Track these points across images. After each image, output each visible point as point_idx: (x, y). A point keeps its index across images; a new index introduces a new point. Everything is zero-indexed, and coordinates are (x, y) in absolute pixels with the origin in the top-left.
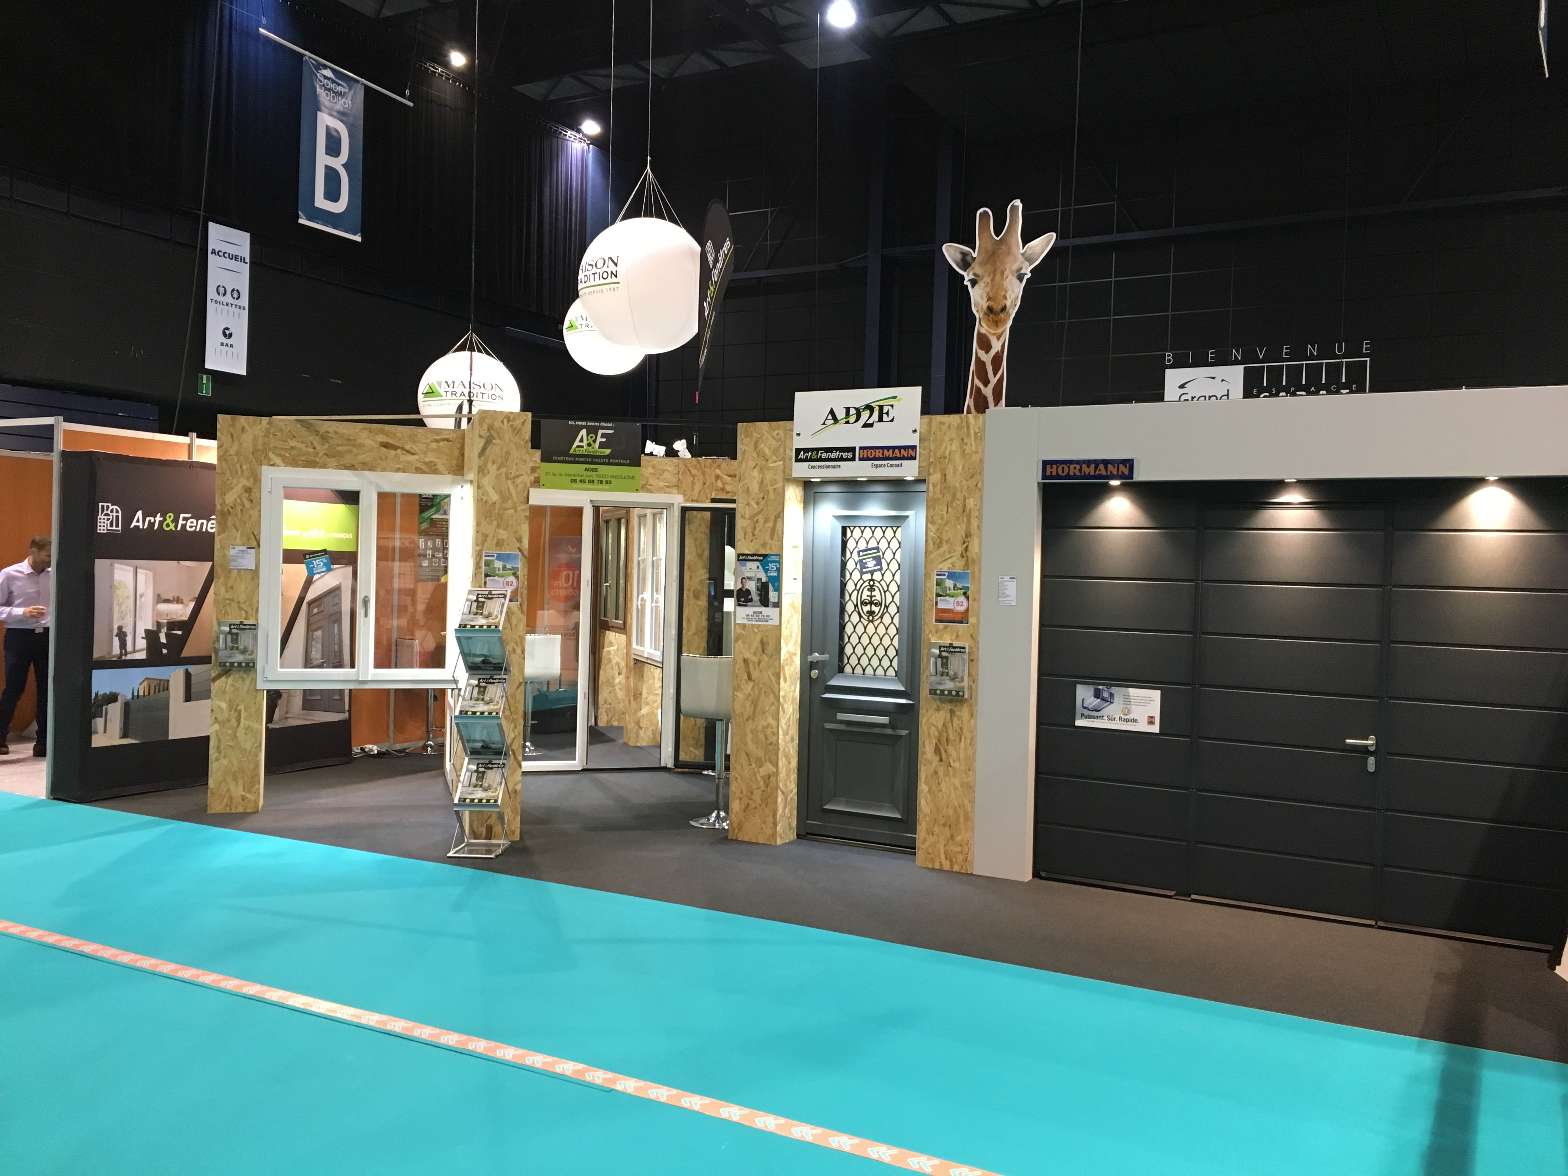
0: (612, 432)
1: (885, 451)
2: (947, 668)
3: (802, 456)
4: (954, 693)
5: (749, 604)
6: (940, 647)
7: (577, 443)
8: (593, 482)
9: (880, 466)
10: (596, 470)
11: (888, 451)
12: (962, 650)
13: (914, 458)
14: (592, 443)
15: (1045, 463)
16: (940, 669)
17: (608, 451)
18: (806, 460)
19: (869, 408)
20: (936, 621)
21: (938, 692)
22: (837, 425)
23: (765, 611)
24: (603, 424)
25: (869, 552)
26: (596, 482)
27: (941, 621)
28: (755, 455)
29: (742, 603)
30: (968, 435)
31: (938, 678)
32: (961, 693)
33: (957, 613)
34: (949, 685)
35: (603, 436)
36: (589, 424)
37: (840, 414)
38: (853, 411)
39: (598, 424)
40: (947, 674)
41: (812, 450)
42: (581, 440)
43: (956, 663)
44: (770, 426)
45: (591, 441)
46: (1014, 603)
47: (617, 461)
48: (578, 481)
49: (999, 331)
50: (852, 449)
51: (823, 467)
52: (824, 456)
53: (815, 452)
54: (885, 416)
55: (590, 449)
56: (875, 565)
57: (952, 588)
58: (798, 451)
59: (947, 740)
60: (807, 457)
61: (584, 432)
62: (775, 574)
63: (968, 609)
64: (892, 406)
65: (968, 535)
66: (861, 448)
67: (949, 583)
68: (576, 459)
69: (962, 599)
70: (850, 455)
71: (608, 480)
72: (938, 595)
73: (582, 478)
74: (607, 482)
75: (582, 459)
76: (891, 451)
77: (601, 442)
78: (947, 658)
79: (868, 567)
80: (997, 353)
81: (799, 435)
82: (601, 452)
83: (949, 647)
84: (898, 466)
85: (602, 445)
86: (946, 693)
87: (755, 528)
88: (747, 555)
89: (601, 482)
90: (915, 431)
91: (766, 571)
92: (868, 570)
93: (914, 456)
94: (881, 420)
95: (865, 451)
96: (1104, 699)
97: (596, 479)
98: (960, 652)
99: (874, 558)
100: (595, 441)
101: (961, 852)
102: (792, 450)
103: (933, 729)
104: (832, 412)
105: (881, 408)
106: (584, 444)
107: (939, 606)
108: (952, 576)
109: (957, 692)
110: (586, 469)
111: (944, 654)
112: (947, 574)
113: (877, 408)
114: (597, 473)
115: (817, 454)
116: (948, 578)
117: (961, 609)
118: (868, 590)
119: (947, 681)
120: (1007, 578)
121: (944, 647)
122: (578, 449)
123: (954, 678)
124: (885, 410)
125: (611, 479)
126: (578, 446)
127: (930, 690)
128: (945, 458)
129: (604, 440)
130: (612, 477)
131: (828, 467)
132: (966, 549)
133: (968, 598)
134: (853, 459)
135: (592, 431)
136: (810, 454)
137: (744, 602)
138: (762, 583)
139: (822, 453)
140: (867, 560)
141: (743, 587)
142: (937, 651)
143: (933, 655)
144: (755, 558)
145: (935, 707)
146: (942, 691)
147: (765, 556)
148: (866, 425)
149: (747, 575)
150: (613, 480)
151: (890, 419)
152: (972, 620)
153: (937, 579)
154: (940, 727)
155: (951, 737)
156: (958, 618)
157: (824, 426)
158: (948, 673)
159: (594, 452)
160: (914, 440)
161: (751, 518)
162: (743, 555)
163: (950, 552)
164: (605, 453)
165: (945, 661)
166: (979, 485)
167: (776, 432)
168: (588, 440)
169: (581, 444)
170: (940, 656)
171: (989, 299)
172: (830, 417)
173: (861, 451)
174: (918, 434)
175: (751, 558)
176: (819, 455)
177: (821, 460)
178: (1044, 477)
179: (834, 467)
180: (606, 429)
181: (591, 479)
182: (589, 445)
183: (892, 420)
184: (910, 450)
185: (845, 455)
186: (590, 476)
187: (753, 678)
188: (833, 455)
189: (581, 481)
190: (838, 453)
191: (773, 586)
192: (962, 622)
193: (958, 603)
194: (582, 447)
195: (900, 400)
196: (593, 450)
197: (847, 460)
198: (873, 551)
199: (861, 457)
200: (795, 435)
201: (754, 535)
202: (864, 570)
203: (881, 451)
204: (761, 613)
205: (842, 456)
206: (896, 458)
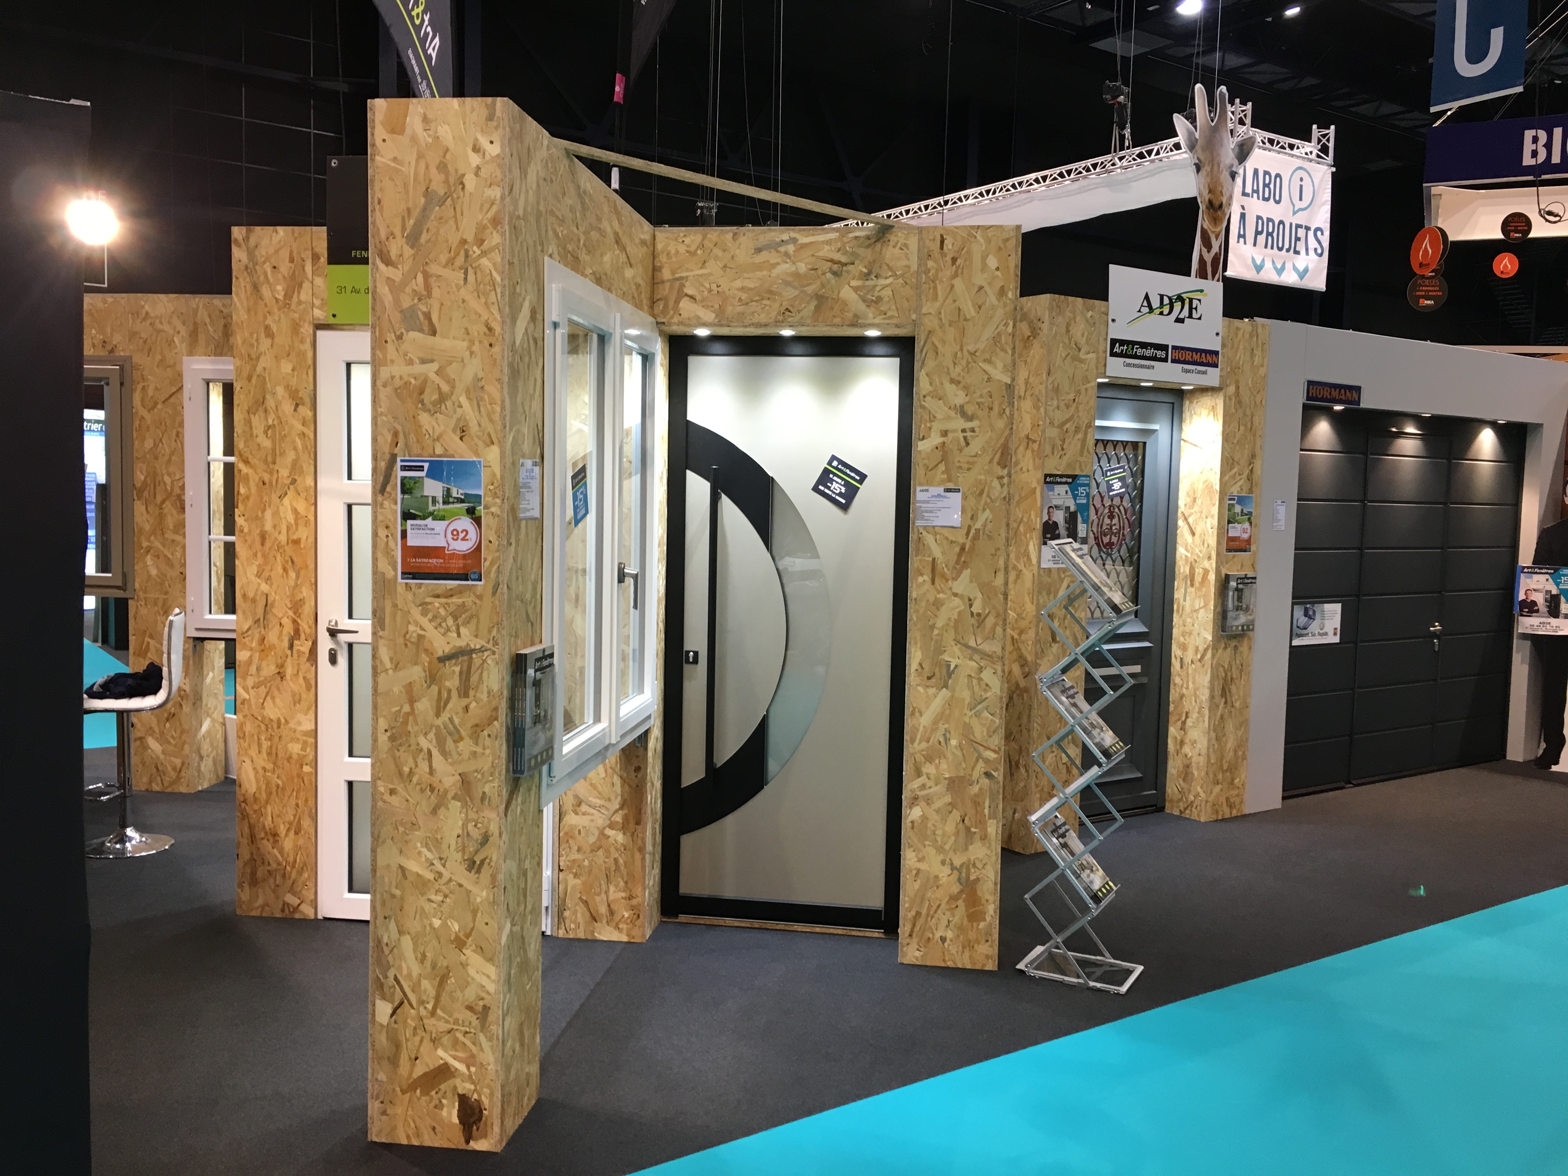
2: (1241, 602)
3: (1117, 349)
4: (1245, 627)
5: (1054, 541)
6: (1238, 579)
9: (1190, 371)
13: (1217, 367)
15: (1310, 383)
16: (1236, 603)
18: (1121, 355)
19: (1181, 299)
20: (1228, 550)
21: (1233, 628)
22: (1154, 315)
25: (1116, 471)
27: (1231, 551)
28: (1066, 341)
29: (1045, 541)
30: (1257, 346)
31: (1234, 613)
32: (1252, 627)
33: (1242, 541)
34: (1242, 619)
37: (1157, 302)
38: (1167, 301)
41: (1127, 343)
43: (1248, 595)
44: (1084, 304)
46: (1283, 528)
50: (1164, 348)
52: (1140, 352)
53: (1132, 347)
54: (1193, 312)
56: (1120, 488)
57: (1239, 512)
58: (1114, 342)
59: (1232, 678)
60: (1122, 351)
62: (1085, 501)
63: (1250, 536)
64: (1200, 300)
65: (1253, 456)
66: (1174, 347)
67: (1238, 509)
69: (1247, 525)
70: (1163, 354)
72: (1231, 522)
76: (1196, 354)
78: (1242, 590)
79: (1114, 490)
81: (1113, 320)
83: (1244, 578)
84: (1204, 372)
86: (1240, 628)
87: (1064, 441)
88: (1056, 476)
90: (1217, 334)
91: (1075, 497)
92: (1114, 493)
93: (1216, 363)
94: (1190, 316)
95: (1175, 351)
96: (1310, 618)
98: (1252, 583)
99: (1120, 479)
101: (1238, 795)
102: (1106, 339)
103: (1221, 669)
104: (1147, 297)
105: (1190, 301)
107: (1230, 534)
108: (1239, 500)
109: (1248, 627)
111: (1240, 586)
112: (1236, 498)
113: (1187, 300)
115: (1134, 349)
116: (1237, 502)
117: (1245, 536)
119: (1241, 616)
120: (1279, 502)
121: (1241, 579)
123: (1246, 612)
124: (1195, 303)
128: (1239, 368)
131: (1140, 366)
132: (1252, 470)
133: (1251, 524)
134: (1165, 360)
136: (1128, 347)
137: (1048, 539)
138: (1071, 513)
139: (1138, 348)
140: (1113, 481)
141: (1049, 519)
142: (1235, 584)
143: (1231, 589)
144: (1064, 480)
145: (1223, 645)
147: (1074, 477)
148: (1179, 320)
151: (1198, 316)
152: (1253, 548)
153: (1228, 504)
154: (1226, 667)
155: (1234, 676)
156: (1242, 545)
157: (1140, 314)
158: (1242, 606)
160: (1215, 345)
161: (1061, 426)
162: (1051, 476)
163: (1240, 474)
165: (1239, 593)
166: (1263, 402)
167: (1090, 314)
170: (1238, 589)
172: (1145, 304)
173: (1172, 351)
174: (1220, 337)
175: (1059, 480)
177: (1137, 356)
178: (1309, 398)
179: (1148, 367)
183: (1200, 318)
184: (1210, 355)
185: (1159, 354)
190: (1152, 350)
191: (1082, 517)
192: (1245, 551)
193: (1243, 530)
195: (1206, 295)
197: (1159, 359)
198: (1119, 471)
199: (1171, 357)
200: (1110, 321)
201: (1063, 449)
202: (1110, 494)
203: (1190, 354)
205: (1156, 354)
206: (1202, 364)
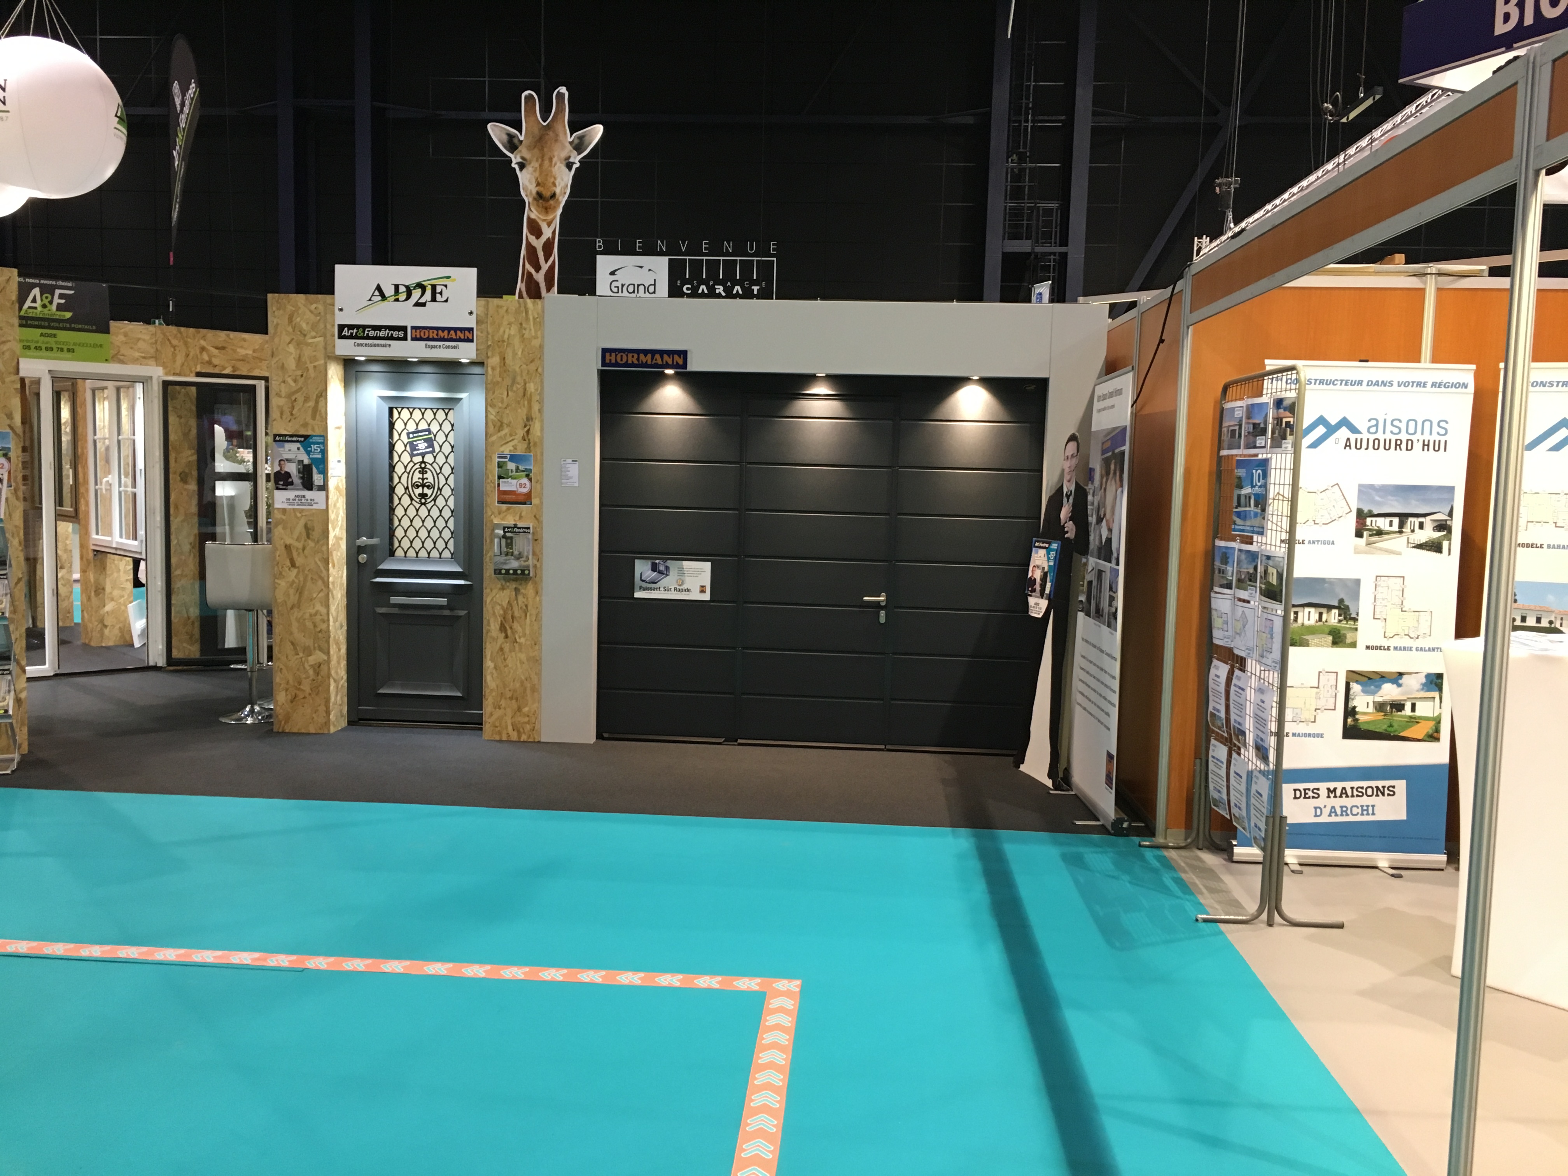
0: (72, 292)
1: (440, 332)
2: (512, 548)
3: (346, 332)
4: (519, 572)
5: (289, 487)
6: (504, 528)
7: (28, 303)
8: (52, 349)
9: (435, 347)
10: (55, 336)
11: (443, 332)
12: (526, 530)
13: (472, 341)
14: (47, 304)
15: (605, 351)
16: (504, 549)
17: (68, 315)
18: (351, 337)
19: (421, 286)
20: (499, 502)
21: (503, 571)
22: (386, 302)
23: (309, 494)
24: (60, 283)
25: (420, 434)
26: (55, 350)
27: (503, 503)
28: (290, 329)
29: (281, 487)
30: (527, 319)
31: (503, 559)
32: (527, 572)
33: (520, 494)
34: (514, 564)
35: (61, 296)
36: (42, 282)
37: (389, 291)
38: (402, 289)
39: (54, 283)
40: (512, 554)
41: (358, 327)
42: (34, 301)
43: (521, 544)
44: (307, 299)
45: (46, 302)
46: (576, 485)
47: (80, 326)
48: (32, 347)
49: (550, 217)
50: (404, 329)
51: (372, 345)
52: (372, 333)
53: (361, 330)
54: (438, 296)
55: (46, 311)
56: (426, 448)
57: (514, 469)
58: (341, 327)
59: (513, 617)
60: (352, 334)
61: (36, 291)
62: (320, 456)
63: (531, 491)
64: (446, 286)
65: (529, 419)
66: (413, 328)
67: (511, 466)
68: (29, 322)
69: (525, 481)
70: (401, 334)
71: (71, 347)
72: (500, 477)
73: (38, 345)
74: (69, 350)
75: (36, 323)
76: (446, 332)
77: (58, 304)
78: (511, 538)
79: (419, 450)
80: (549, 239)
81: (341, 310)
82: (60, 315)
83: (514, 528)
84: (455, 347)
85: (60, 307)
86: (511, 572)
87: (293, 407)
88: (286, 435)
89: (62, 350)
90: (471, 313)
91: (308, 453)
92: (419, 452)
93: (471, 338)
94: (434, 299)
95: (418, 331)
96: (660, 572)
97: (54, 346)
98: (525, 532)
99: (425, 440)
100: (51, 302)
101: (528, 723)
102: (333, 325)
103: (498, 607)
104: (379, 288)
105: (434, 287)
106: (38, 304)
107: (502, 488)
108: (513, 458)
109: (523, 571)
110: (42, 335)
111: (508, 535)
112: (508, 456)
113: (430, 287)
114: (53, 339)
115: (364, 332)
116: (510, 460)
117: (524, 490)
118: (420, 472)
119: (512, 561)
120: (569, 461)
121: (508, 528)
122: (31, 310)
123: (519, 557)
124: (438, 289)
125: (73, 347)
126: (30, 308)
127: (495, 570)
128: (503, 341)
129: (63, 301)
130: (74, 344)
131: (376, 345)
132: (528, 432)
133: (530, 480)
134: (405, 338)
135: (47, 290)
136: (355, 331)
137: (283, 485)
138: (305, 466)
139: (369, 331)
140: (418, 442)
141: (281, 469)
142: (501, 532)
143: (497, 536)
144: (295, 439)
145: (499, 586)
146: (507, 571)
147: (306, 437)
148: (417, 304)
149: (285, 456)
150: (76, 348)
151: (444, 299)
152: (535, 501)
153: (499, 462)
154: (505, 604)
155: (517, 614)
156: (521, 499)
157: (371, 302)
158: (512, 552)
159: (51, 315)
160: (471, 322)
161: (289, 396)
162: (280, 435)
163: (511, 435)
164: (64, 316)
165: (509, 541)
166: (540, 370)
167: (314, 306)
168: (42, 300)
169: (34, 305)
170: (504, 537)
171: (538, 184)
172: (377, 293)
173: (414, 331)
174: (474, 316)
175: (289, 439)
176: (366, 332)
177: (368, 337)
178: (604, 364)
179: (384, 346)
180: (63, 290)
181: (49, 346)
182: (44, 306)
183: (446, 301)
184: (466, 332)
185: (395, 334)
186: (47, 343)
187: (297, 565)
188: (382, 333)
189: (36, 348)
190: (387, 331)
191: (317, 468)
192: (525, 503)
193: (521, 485)
194: (36, 308)
195: (454, 280)
196: (49, 312)
197: (398, 339)
198: (423, 433)
199: (414, 336)
200: (337, 311)
201: (292, 414)
202: (415, 452)
203: (435, 332)
204: (304, 496)
205: (392, 334)
206: (451, 340)
